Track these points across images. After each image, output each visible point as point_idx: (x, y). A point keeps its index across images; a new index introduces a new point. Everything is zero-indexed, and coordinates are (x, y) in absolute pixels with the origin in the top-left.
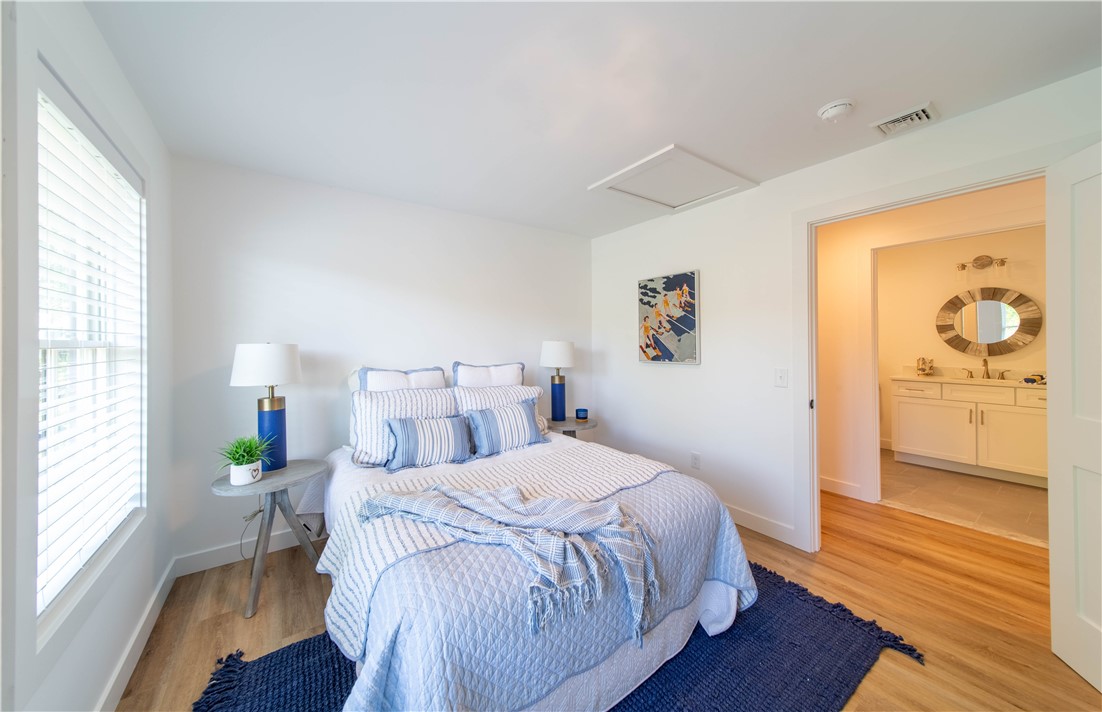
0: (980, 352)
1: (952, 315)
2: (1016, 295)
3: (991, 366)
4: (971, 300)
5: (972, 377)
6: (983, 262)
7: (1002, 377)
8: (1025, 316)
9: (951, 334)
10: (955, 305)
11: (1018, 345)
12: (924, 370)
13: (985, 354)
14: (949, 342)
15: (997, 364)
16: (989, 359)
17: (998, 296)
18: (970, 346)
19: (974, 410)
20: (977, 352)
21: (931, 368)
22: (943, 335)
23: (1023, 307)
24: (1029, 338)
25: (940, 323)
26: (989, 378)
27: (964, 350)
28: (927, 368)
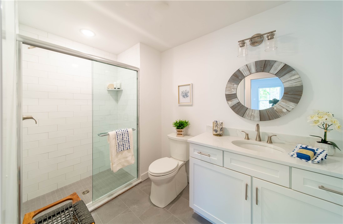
0: (254, 117)
1: (235, 86)
2: (282, 65)
3: (262, 130)
4: (248, 72)
5: (248, 139)
6: (256, 40)
7: (270, 141)
8: (288, 85)
9: (234, 102)
10: (237, 77)
11: (282, 112)
12: (216, 131)
13: (258, 119)
14: (234, 108)
15: (267, 128)
16: (262, 124)
17: (268, 68)
18: (247, 112)
19: (249, 184)
20: (251, 118)
21: (222, 129)
22: (230, 102)
23: (287, 76)
24: (291, 105)
25: (228, 93)
26: (260, 140)
27: (243, 115)
28: (219, 130)
